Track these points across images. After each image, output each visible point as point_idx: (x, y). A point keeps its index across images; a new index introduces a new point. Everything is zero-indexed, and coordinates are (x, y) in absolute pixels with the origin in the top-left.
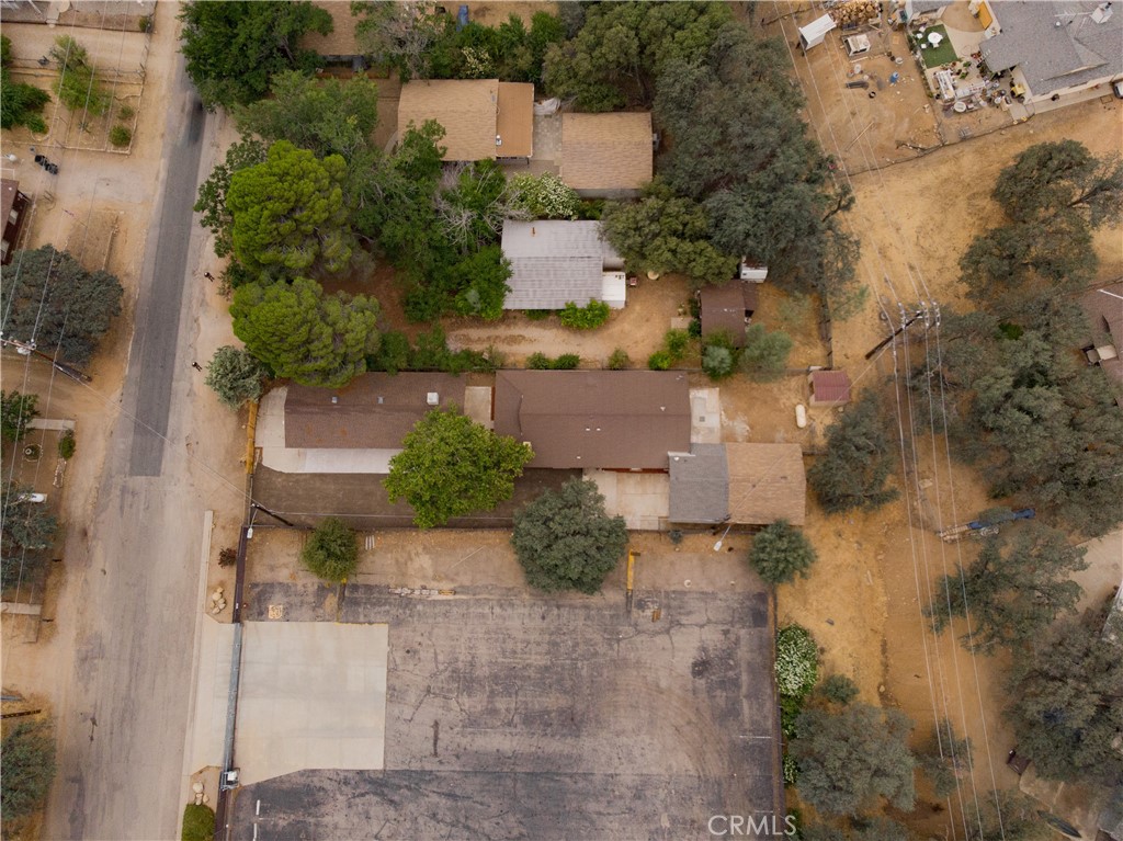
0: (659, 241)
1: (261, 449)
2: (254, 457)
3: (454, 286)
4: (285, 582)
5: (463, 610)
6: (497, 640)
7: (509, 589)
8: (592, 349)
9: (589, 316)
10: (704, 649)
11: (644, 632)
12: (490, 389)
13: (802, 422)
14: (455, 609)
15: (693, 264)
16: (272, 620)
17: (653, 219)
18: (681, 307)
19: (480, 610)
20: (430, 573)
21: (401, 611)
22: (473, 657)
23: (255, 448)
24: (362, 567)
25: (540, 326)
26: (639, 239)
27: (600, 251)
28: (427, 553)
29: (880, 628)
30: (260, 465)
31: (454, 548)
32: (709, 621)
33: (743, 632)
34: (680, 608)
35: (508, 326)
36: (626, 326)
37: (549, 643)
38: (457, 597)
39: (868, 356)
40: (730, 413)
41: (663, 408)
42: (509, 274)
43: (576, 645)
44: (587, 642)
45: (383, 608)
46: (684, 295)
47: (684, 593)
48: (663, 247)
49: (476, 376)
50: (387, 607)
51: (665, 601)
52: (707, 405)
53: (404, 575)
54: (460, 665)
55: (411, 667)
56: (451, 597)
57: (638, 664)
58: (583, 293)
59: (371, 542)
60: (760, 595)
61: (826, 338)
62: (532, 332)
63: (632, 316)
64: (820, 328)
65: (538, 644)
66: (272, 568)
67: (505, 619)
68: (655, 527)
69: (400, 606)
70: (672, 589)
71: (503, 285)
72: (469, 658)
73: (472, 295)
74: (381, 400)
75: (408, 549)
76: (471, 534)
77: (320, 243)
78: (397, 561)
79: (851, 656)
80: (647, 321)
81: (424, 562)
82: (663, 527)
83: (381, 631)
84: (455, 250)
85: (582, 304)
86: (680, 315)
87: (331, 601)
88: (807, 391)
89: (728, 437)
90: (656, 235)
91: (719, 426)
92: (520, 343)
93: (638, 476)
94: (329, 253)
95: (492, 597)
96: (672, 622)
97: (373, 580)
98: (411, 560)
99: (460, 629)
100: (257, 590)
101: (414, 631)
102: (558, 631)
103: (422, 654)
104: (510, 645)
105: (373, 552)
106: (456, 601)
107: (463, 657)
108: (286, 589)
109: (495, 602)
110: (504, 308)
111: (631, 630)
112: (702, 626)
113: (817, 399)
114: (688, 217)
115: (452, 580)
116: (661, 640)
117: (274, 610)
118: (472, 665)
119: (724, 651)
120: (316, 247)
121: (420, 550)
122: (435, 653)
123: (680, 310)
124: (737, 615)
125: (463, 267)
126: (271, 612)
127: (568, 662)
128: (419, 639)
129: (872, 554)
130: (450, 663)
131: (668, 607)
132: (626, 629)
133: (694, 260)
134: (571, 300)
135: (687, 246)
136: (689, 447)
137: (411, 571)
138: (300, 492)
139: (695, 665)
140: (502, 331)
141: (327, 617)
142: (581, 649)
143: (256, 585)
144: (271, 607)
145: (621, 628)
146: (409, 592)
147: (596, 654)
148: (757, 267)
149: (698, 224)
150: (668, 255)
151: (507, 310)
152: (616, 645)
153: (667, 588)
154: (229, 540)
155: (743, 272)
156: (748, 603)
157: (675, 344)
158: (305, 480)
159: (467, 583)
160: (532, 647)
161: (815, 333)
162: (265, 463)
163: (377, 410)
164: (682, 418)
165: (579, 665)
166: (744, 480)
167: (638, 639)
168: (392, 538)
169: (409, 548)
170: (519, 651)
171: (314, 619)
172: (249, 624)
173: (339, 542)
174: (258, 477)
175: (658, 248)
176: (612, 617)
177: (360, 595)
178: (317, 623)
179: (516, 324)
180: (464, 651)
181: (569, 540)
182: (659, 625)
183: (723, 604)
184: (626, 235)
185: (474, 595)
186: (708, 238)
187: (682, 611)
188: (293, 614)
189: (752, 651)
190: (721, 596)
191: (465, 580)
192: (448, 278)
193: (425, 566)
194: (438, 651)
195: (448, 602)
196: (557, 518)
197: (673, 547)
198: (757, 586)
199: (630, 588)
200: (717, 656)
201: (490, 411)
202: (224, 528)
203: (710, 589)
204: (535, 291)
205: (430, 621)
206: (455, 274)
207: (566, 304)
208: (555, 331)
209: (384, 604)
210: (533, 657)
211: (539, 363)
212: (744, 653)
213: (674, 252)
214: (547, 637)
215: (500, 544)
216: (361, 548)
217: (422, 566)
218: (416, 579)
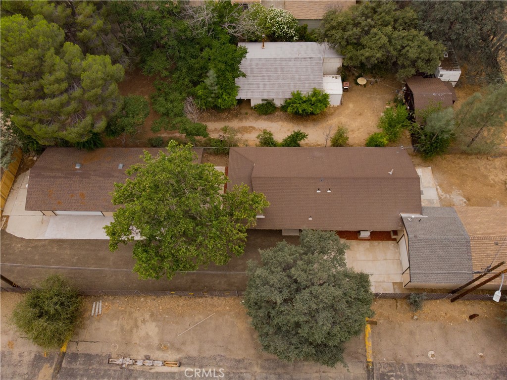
1: (8, 216)
7: (239, 361)
9: (313, 101)
12: (224, 168)
18: (387, 104)
20: (156, 342)
23: (3, 216)
24: (85, 334)
25: (268, 119)
28: (154, 320)
31: (182, 315)
35: (241, 120)
36: (343, 119)
38: (183, 369)
40: (445, 188)
49: (211, 158)
51: (409, 376)
52: (423, 181)
53: (127, 343)
56: (175, 369)
58: (307, 85)
59: (97, 308)
63: (347, 112)
68: (390, 290)
70: (416, 361)
74: (121, 166)
75: (134, 315)
76: (200, 300)
78: (122, 329)
80: (360, 115)
81: (151, 329)
82: (398, 292)
85: (306, 92)
87: (46, 372)
91: (437, 198)
93: (367, 243)
97: (94, 349)
98: (137, 327)
105: (99, 318)
106: (180, 373)
115: (178, 350)
121: (147, 316)
123: (388, 107)
134: (296, 90)
137: (135, 339)
146: (131, 362)
148: (452, 69)
159: (194, 353)
162: (9, 230)
166: (485, 239)
168: (119, 304)
169: (137, 314)
177: (78, 365)
185: (201, 367)
190: (471, 369)
191: (193, 350)
193: (150, 334)
195: (172, 375)
197: (410, 314)
199: (370, 360)
203: (457, 362)
204: (265, 84)
209: (103, 377)
215: (230, 311)
216: (87, 314)
217: (148, 334)
218: (140, 348)
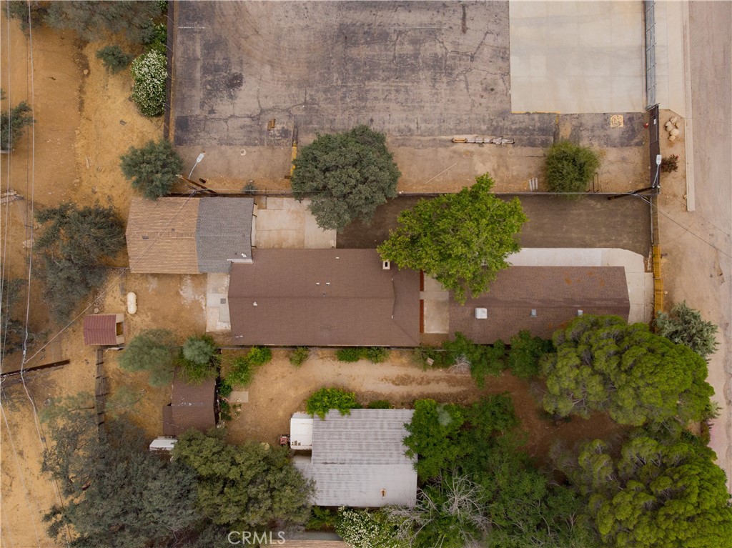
0: (249, 475)
1: (646, 271)
2: (652, 263)
3: (466, 433)
4: (610, 149)
5: (445, 126)
6: (413, 100)
7: (403, 145)
8: (325, 370)
9: (326, 399)
10: (231, 97)
11: (283, 110)
12: (426, 331)
13: (131, 297)
14: (451, 127)
15: (215, 450)
16: (620, 114)
18: (238, 413)
19: (429, 126)
20: (476, 158)
21: (501, 124)
22: (434, 86)
23: (652, 271)
24: (539, 162)
25: (378, 395)
26: (270, 477)
27: (315, 470)
29: (83, 121)
30: (646, 256)
31: (454, 180)
32: (226, 120)
33: (198, 112)
34: (251, 131)
35: (409, 396)
36: (292, 393)
37: (367, 99)
38: (450, 138)
39: (67, 362)
40: (198, 307)
41: (255, 304)
42: (407, 441)
43: (343, 98)
44: (333, 101)
45: (517, 126)
46: (235, 426)
47: (246, 144)
48: (244, 468)
49: (440, 343)
50: (514, 127)
51: (264, 137)
52: (217, 319)
53: (501, 156)
54: (445, 79)
55: (489, 77)
56: (456, 137)
57: (288, 84)
58: (332, 426)
59: (533, 185)
60: (180, 144)
61: (103, 379)
62: (385, 389)
63: (286, 404)
64: (108, 389)
65: (376, 98)
66: (624, 160)
67: (407, 119)
68: (270, 199)
69: (502, 128)
70: (257, 148)
71: (413, 431)
72: (437, 85)
73: (445, 420)
74: (534, 312)
77: (616, 471)
78: (507, 168)
79: (109, 97)
80: (272, 400)
81: (481, 168)
82: (263, 200)
83: (518, 106)
85: (333, 413)
86: (240, 405)
87: (565, 132)
88: (125, 328)
90: (252, 482)
91: (208, 294)
92: (397, 378)
93: (284, 245)
94: (605, 459)
95: (419, 138)
96: (259, 119)
97: (528, 151)
98: (494, 170)
99: (446, 109)
100: (636, 140)
101: (488, 108)
102: (358, 110)
103: (479, 88)
104: (402, 97)
105: (530, 176)
106: (452, 134)
107: (443, 86)
108: (609, 142)
109: (416, 133)
110: (413, 410)
111: (295, 112)
112: (232, 116)
113: (114, 317)
115: (455, 152)
116: (268, 104)
117: (618, 123)
118: (435, 79)
119: (215, 96)
120: (620, 466)
122: (468, 89)
123: (239, 410)
124: (202, 126)
125: (456, 450)
126: (622, 121)
127: (350, 84)
128: (483, 101)
129: (84, 183)
130: (454, 81)
131: (261, 132)
132: (299, 112)
133: (214, 454)
134: (345, 418)
135: (219, 468)
137: (494, 160)
138: (603, 229)
139: (240, 84)
140: (415, 390)
141: (568, 117)
142: (338, 95)
143: (637, 144)
144: (622, 125)
145: (303, 113)
146: (494, 141)
147: (325, 91)
148: (160, 450)
149: (206, 492)
150: (239, 459)
151: (411, 407)
152: (308, 99)
153: (261, 148)
154: (669, 183)
155: (173, 446)
156: (192, 136)
157: (243, 371)
158: (600, 241)
159: (441, 150)
160: (381, 96)
161: (113, 385)
162: (640, 258)
163: (537, 303)
165: (340, 82)
166: (182, 235)
167: (288, 105)
168: (514, 188)
170: (393, 93)
171: (579, 116)
172: (640, 109)
174: (648, 244)
175: (250, 467)
176: (311, 122)
177: (539, 138)
178: (578, 112)
179: (403, 397)
180: (443, 91)
182: (269, 116)
183: (213, 135)
185: (434, 139)
186: (200, 479)
187: (249, 129)
188: (599, 120)
189: (191, 97)
190: (214, 142)
191: (443, 152)
192: (474, 440)
193: (482, 164)
194: (465, 90)
195: (458, 132)
196: (353, 183)
197: (255, 184)
198: (182, 151)
199: (294, 148)
200: (221, 92)
201: (425, 309)
202: (675, 196)
203: (224, 147)
204: (382, 428)
205: (473, 116)
206: (465, 444)
207: (350, 414)
208: (363, 390)
209: (516, 130)
210: (380, 87)
211: (375, 353)
212: (198, 94)
213: (234, 463)
214: (368, 104)
215: (412, 186)
216: (541, 180)
217: (484, 164)
218: (489, 152)
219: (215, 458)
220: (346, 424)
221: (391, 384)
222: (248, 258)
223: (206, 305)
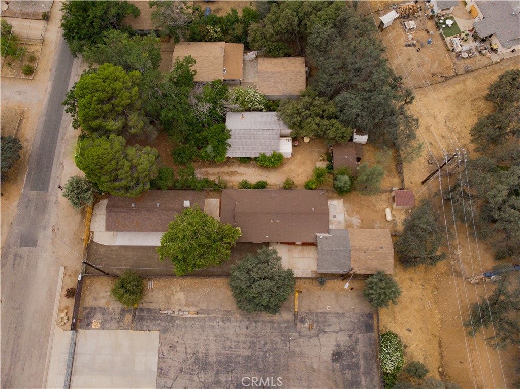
0: (310, 119)
1: (93, 232)
2: (89, 237)
3: (200, 145)
4: (103, 306)
5: (201, 323)
6: (221, 341)
7: (228, 312)
8: (274, 178)
9: (273, 160)
10: (338, 346)
11: (304, 336)
12: (219, 200)
13: (389, 218)
14: (197, 323)
15: (328, 131)
16: (94, 329)
17: (307, 108)
18: (321, 156)
19: (211, 323)
20: (184, 302)
21: (167, 324)
22: (207, 351)
23: (90, 232)
24: (146, 299)
25: (246, 166)
26: (299, 118)
27: (278, 126)
28: (183, 291)
29: (437, 333)
30: (92, 241)
31: (197, 288)
32: (341, 330)
33: (360, 336)
34: (324, 322)
35: (229, 166)
36: (293, 167)
37: (250, 343)
38: (199, 316)
39: (423, 183)
40: (350, 213)
41: (313, 209)
42: (229, 137)
43: (265, 344)
44: (272, 342)
45: (157, 322)
46: (323, 150)
47: (327, 314)
48: (312, 122)
49: (211, 193)
50: (159, 321)
51: (316, 318)
52: (337, 209)
53: (169, 303)
54: (200, 355)
55: (172, 356)
56: (195, 316)
57: (301, 354)
58: (269, 148)
59: (151, 284)
60: (369, 314)
61: (400, 173)
62: (242, 170)
63: (295, 162)
64: (397, 167)
65: (244, 343)
66: (96, 299)
67: (225, 329)
68: (310, 276)
69: (166, 321)
70: (320, 311)
71: (226, 143)
72: (205, 351)
73: (209, 148)
74: (158, 205)
75: (171, 288)
76: (207, 280)
77: (126, 118)
78: (165, 295)
79: (421, 350)
80: (304, 164)
81: (181, 296)
82: (314, 276)
83: (155, 335)
84: (200, 125)
85: (269, 154)
86: (321, 161)
87: (128, 318)
88: (391, 201)
89: (349, 226)
90: (308, 116)
91: (344, 220)
92: (235, 175)
93: (300, 248)
94: (131, 123)
95: (218, 316)
96: (320, 330)
97: (152, 306)
98: (173, 294)
99: (200, 334)
100: (87, 311)
101: (174, 335)
102: (255, 336)
103: (179, 349)
104: (228, 344)
105: (153, 290)
106: (198, 318)
107: (201, 350)
108: (103, 311)
109: (220, 319)
110: (227, 156)
111: (297, 335)
112: (337, 333)
113: (397, 205)
114: (325, 107)
115: (196, 306)
116: (314, 341)
117: (96, 323)
118: (206, 355)
119: (349, 347)
120: (124, 120)
121: (178, 289)
122: (186, 348)
123: (321, 158)
124: (356, 326)
125: (205, 134)
126: (94, 324)
127: (261, 353)
128: (177, 340)
129: (430, 291)
130: (194, 354)
131: (318, 322)
132: (294, 335)
133: (329, 129)
134: (263, 152)
135: (325, 122)
136: (328, 231)
137: (173, 301)
138: (113, 257)
139: (333, 355)
140: (226, 169)
141: (125, 327)
142: (269, 346)
143: (86, 309)
144: (94, 321)
145: (291, 334)
146: (172, 313)
147: (277, 349)
148: (362, 135)
149: (331, 110)
150: (315, 127)
151: (229, 158)
152: (288, 344)
153: (317, 311)
154: (71, 284)
155: (355, 137)
156: (362, 319)
157: (319, 175)
158: (116, 250)
159: (204, 308)
160: (241, 344)
161: (394, 170)
162: (95, 240)
163: (156, 210)
164: (324, 216)
165: (268, 355)
166: (359, 249)
167: (301, 340)
168: (163, 282)
169: (173, 288)
170: (233, 347)
171: (118, 328)
172: (81, 331)
173: (132, 284)
174: (90, 247)
175: (310, 123)
176: (286, 327)
177: (144, 314)
178: (119, 330)
179: (233, 166)
180: (202, 347)
181: (262, 282)
182: (313, 332)
183: (349, 320)
184: (292, 116)
185: (208, 315)
186: (336, 118)
187: (325, 324)
188: (107, 325)
189: (365, 347)
190: (347, 315)
191: (203, 306)
192: (196, 140)
193: (181, 298)
194: (187, 347)
195: (193, 319)
196: (255, 269)
197: (320, 287)
198: (366, 308)
199: (296, 310)
200: (346, 350)
201: (218, 212)
202: (70, 276)
203: (341, 312)
204: (243, 147)
205: (183, 329)
206: (200, 138)
207: (260, 154)
208: (254, 169)
209: (158, 320)
210: (241, 351)
211: (245, 185)
212: (361, 348)
213: (318, 125)
214: (249, 339)
215: (223, 285)
216: (146, 288)
217: (179, 298)
218: (176, 306)
219: (328, 127)
220: (262, 149)
221: (239, 172)
222: (319, 237)
223: (345, 214)
